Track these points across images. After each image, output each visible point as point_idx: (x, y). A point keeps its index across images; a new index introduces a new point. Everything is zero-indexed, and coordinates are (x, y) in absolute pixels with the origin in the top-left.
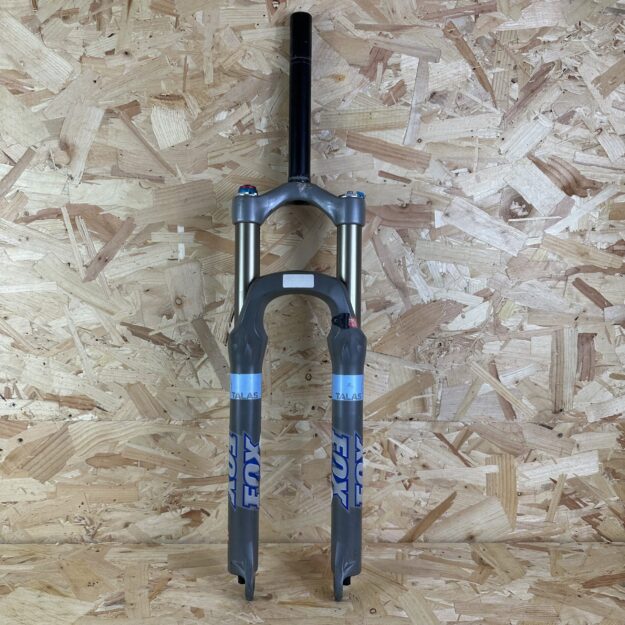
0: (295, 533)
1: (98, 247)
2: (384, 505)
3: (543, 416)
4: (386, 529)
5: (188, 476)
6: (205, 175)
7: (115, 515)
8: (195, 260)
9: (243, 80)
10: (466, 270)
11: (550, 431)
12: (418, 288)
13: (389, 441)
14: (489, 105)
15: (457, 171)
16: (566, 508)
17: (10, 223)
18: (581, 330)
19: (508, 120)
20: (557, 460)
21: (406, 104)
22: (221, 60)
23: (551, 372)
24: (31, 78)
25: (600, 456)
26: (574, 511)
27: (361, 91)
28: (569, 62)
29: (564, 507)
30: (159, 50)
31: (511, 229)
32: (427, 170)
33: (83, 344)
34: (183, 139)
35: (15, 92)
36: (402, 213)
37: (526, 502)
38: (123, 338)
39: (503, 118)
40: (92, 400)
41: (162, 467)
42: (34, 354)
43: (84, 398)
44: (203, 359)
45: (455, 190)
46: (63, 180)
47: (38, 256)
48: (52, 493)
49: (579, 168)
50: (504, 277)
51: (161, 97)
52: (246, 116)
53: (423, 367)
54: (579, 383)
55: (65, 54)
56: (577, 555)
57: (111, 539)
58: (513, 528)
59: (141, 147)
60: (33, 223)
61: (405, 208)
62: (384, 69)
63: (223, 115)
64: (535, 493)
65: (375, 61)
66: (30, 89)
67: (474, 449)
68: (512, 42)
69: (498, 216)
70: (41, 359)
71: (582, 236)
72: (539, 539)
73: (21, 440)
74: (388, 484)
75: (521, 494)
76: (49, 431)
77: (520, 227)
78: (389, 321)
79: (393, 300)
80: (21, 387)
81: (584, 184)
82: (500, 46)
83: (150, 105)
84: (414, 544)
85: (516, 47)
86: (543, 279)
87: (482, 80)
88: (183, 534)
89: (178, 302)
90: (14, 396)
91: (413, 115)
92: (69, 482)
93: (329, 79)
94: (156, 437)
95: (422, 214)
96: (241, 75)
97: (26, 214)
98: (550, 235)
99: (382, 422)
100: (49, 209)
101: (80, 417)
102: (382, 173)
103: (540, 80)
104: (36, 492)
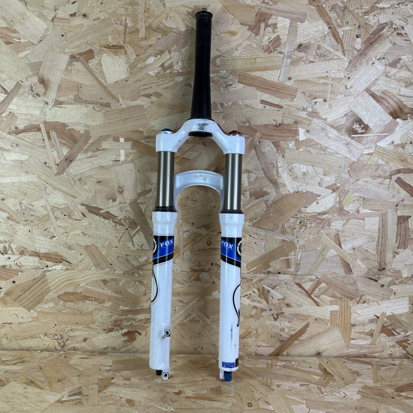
0: (198, 348)
1: (65, 151)
2: (260, 330)
3: (371, 273)
4: (260, 346)
5: (126, 308)
6: (139, 102)
7: (77, 333)
8: (132, 161)
9: (166, 35)
10: (321, 171)
11: (375, 283)
12: (286, 183)
13: (263, 287)
14: (339, 54)
15: (315, 101)
16: (385, 335)
17: (5, 134)
18: (400, 214)
19: (353, 64)
20: (380, 303)
21: (281, 53)
22: (150, 21)
23: (378, 242)
24: (18, 33)
25: (410, 300)
26: (390, 337)
27: (249, 43)
28: (398, 23)
29: (383, 335)
30: (107, 13)
31: (353, 142)
32: (295, 100)
33: (56, 218)
34: (123, 76)
35: (8, 43)
36: (276, 130)
37: (357, 331)
38: (83, 214)
39: (350, 63)
40: (62, 256)
41: (109, 302)
42: (22, 224)
43: (56, 254)
44: (137, 230)
45: (314, 114)
46: (41, 105)
47: (24, 158)
48: (35, 318)
49: (402, 99)
50: (347, 176)
51: (109, 47)
52: (167, 60)
53: (288, 238)
54: (397, 250)
55: (41, 16)
56: (392, 368)
57: (75, 349)
58: (348, 347)
59: (95, 82)
60: (21, 135)
61: (279, 126)
62: (266, 28)
63: (151, 60)
64: (364, 325)
65: (259, 21)
66: (18, 41)
67: (322, 294)
68: (358, 8)
69: (344, 133)
70: (27, 228)
71: (403, 147)
72: (365, 356)
73: (14, 282)
74: (263, 316)
75: (354, 325)
76: (33, 276)
77: (359, 140)
78: (265, 206)
79: (269, 191)
80: (14, 246)
81: (406, 110)
82: (349, 11)
83: (100, 53)
84: (279, 357)
85: (360, 12)
86: (374, 177)
87: (335, 35)
88: (123, 347)
89: (120, 190)
90: (10, 252)
91: (285, 60)
92: (46, 310)
93: (226, 34)
94: (105, 282)
95: (290, 131)
96: (165, 31)
97: (16, 128)
98: (380, 146)
99: (259, 274)
100: (32, 125)
101: (54, 268)
102: (263, 102)
103: (377, 36)
104: (24, 317)
